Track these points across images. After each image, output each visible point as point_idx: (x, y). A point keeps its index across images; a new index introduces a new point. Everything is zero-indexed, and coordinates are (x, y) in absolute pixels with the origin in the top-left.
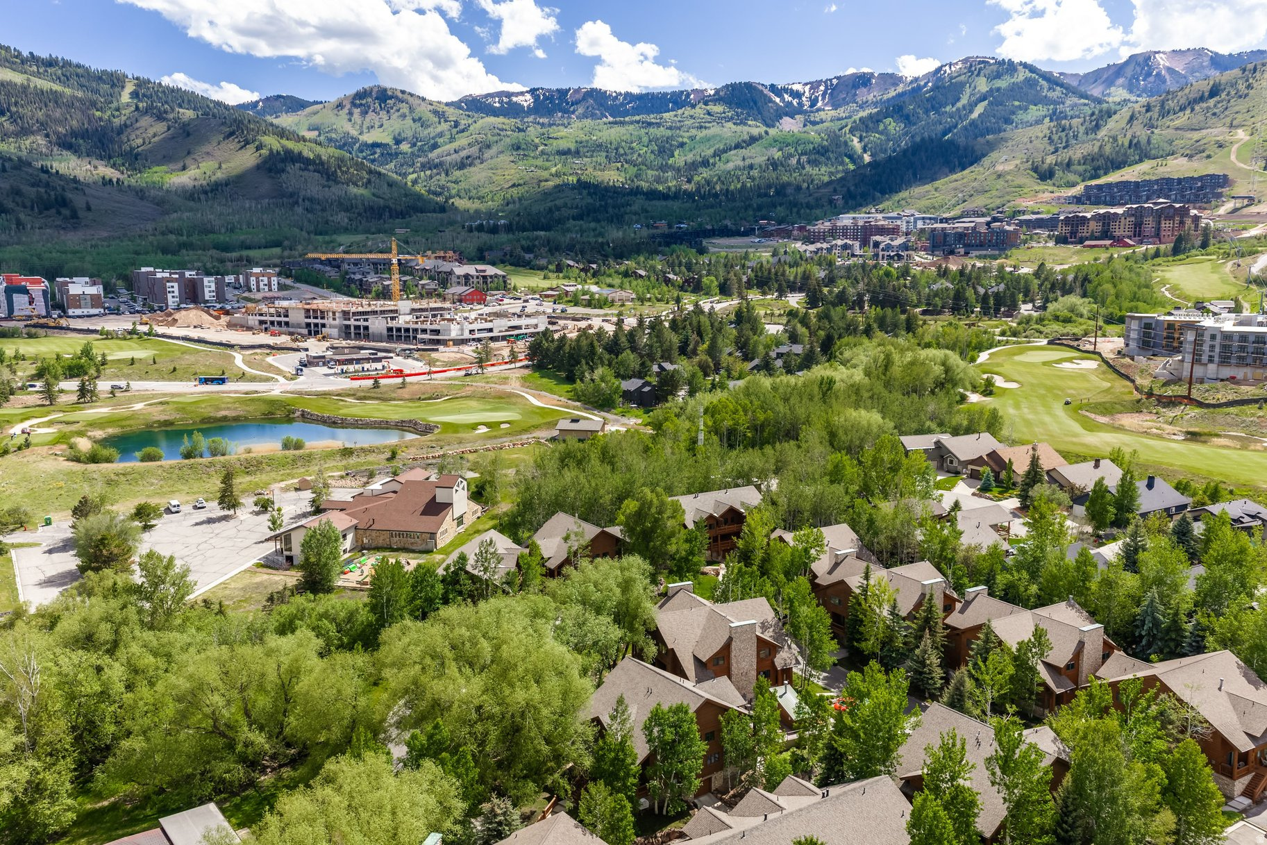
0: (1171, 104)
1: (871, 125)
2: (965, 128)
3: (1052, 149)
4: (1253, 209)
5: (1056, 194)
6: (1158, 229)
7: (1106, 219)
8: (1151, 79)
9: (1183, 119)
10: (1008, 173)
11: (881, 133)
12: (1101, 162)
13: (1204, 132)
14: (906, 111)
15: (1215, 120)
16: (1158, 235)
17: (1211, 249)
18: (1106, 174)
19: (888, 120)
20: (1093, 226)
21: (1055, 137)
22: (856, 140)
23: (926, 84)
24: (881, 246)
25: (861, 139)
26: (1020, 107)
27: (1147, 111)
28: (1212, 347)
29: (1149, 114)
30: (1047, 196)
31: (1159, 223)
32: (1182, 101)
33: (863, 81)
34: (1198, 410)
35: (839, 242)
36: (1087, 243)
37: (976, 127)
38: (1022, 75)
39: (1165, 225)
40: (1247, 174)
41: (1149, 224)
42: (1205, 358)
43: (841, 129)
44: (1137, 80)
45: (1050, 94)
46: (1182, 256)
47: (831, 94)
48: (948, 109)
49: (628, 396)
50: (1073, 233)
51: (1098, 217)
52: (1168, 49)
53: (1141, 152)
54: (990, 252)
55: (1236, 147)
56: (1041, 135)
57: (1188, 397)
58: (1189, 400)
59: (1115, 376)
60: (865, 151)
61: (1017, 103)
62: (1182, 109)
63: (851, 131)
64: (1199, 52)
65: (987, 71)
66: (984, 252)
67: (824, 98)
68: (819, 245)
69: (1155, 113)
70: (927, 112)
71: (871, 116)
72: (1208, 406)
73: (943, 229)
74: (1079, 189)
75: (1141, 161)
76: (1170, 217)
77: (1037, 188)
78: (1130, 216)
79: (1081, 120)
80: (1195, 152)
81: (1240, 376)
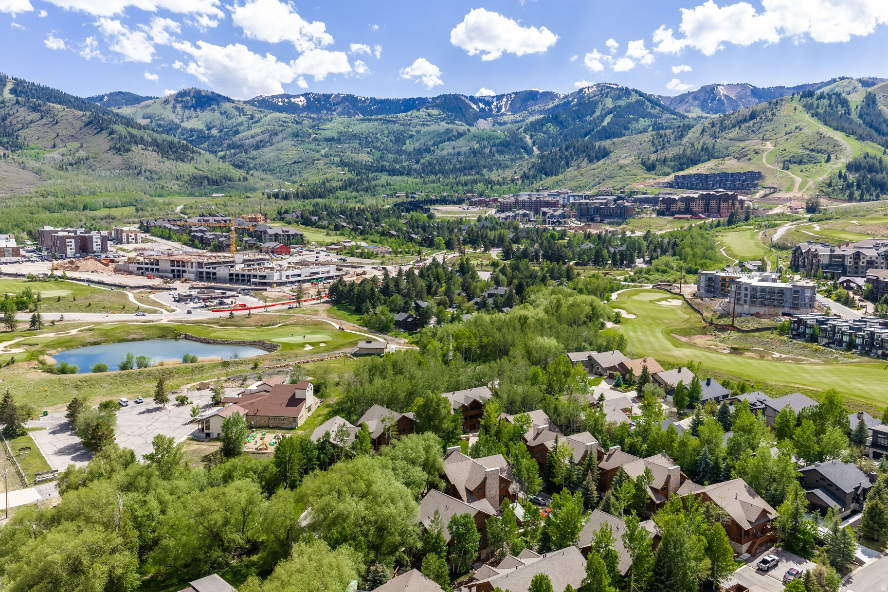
0: (727, 123)
1: (538, 127)
2: (599, 132)
3: (654, 149)
4: (776, 195)
5: (657, 181)
6: (719, 208)
7: (688, 200)
8: (715, 102)
9: (734, 133)
10: (627, 166)
11: (544, 133)
12: (685, 160)
13: (747, 142)
14: (560, 119)
15: (752, 135)
16: (719, 212)
17: (751, 221)
18: (687, 168)
19: (549, 124)
20: (680, 204)
21: (656, 142)
22: (528, 137)
23: (573, 100)
24: (548, 215)
25: (531, 137)
26: (633, 119)
27: (713, 126)
28: (746, 296)
29: (713, 129)
30: (651, 182)
31: (720, 204)
32: (734, 121)
33: (532, 96)
34: (737, 334)
35: (521, 212)
36: (676, 216)
37: (606, 131)
38: (634, 98)
39: (723, 205)
40: (773, 172)
41: (714, 204)
42: (742, 302)
43: (518, 129)
44: (707, 102)
45: (652, 111)
46: (734, 226)
47: (511, 104)
48: (588, 118)
49: (398, 324)
50: (668, 209)
51: (682, 199)
52: (726, 83)
53: (709, 154)
54: (616, 220)
55: (765, 154)
56: (647, 140)
57: (732, 326)
58: (732, 327)
59: (691, 310)
60: (534, 144)
61: (631, 116)
62: (734, 126)
63: (525, 131)
64: (744, 86)
65: (613, 94)
66: (612, 220)
67: (506, 107)
68: (508, 214)
69: (717, 129)
70: (574, 119)
71: (538, 121)
72: (743, 331)
73: (587, 204)
74: (670, 178)
75: (709, 160)
76: (726, 201)
77: (645, 176)
78: (702, 199)
79: (672, 131)
80: (742, 156)
81: (762, 312)
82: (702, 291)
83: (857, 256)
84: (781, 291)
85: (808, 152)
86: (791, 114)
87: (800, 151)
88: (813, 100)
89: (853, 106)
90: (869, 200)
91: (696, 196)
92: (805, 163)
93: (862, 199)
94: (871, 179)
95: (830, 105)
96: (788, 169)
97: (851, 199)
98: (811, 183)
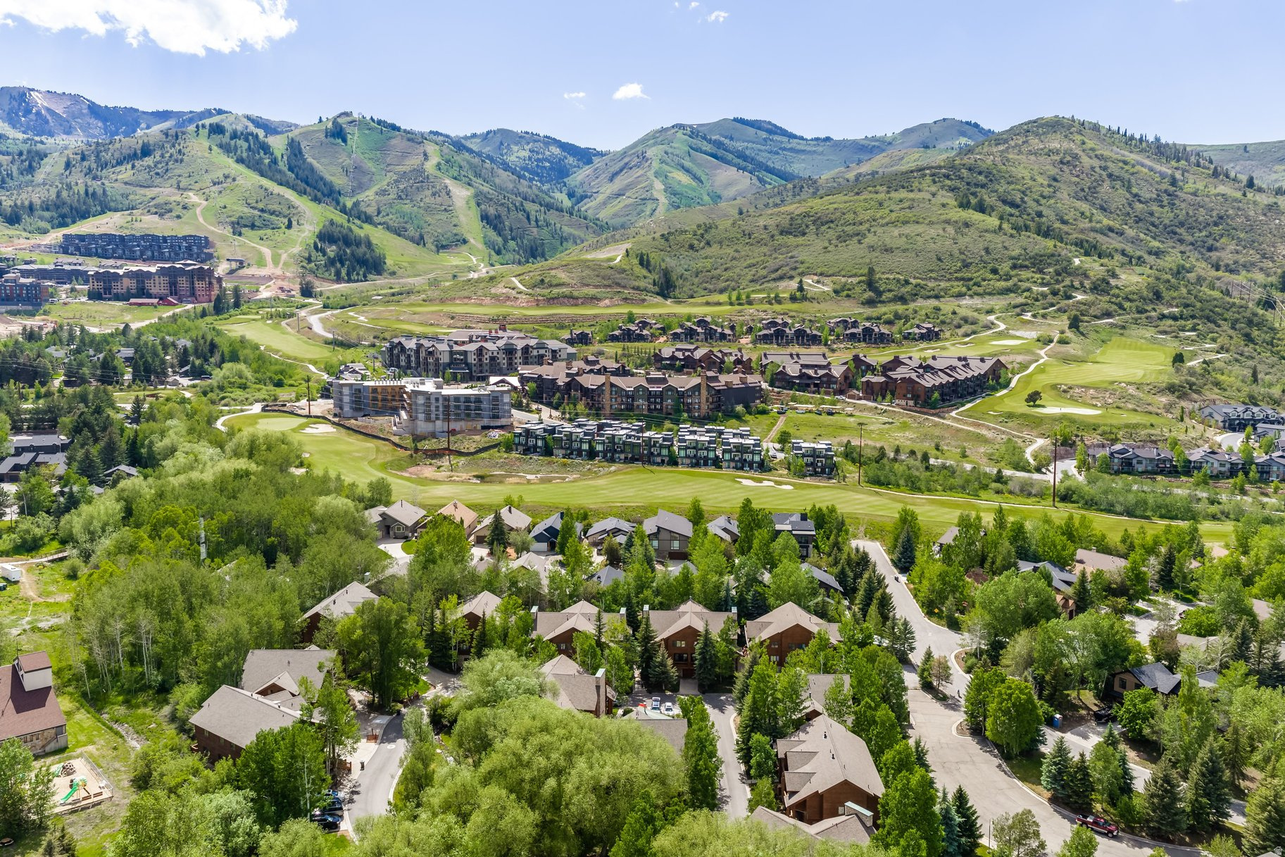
0: (106, 156)
4: (247, 271)
5: (32, 242)
6: (193, 288)
7: (140, 277)
8: (32, 117)
9: (125, 173)
12: (66, 210)
13: (157, 190)
15: (158, 180)
16: (193, 294)
17: (244, 308)
18: (74, 222)
20: (127, 282)
27: (83, 158)
28: (437, 407)
29: (86, 163)
30: (23, 243)
31: (193, 283)
32: (117, 155)
34: (462, 460)
36: (132, 300)
39: (199, 285)
40: (224, 238)
41: (183, 283)
42: (433, 416)
44: (17, 115)
46: (226, 316)
50: (108, 290)
51: (129, 275)
52: (43, 89)
53: (100, 204)
54: (20, 307)
55: (198, 210)
57: (448, 449)
58: (448, 451)
62: (119, 163)
64: (76, 99)
66: (14, 308)
69: (91, 162)
72: (472, 454)
74: (56, 236)
75: (102, 212)
76: (201, 278)
77: (7, 232)
78: (164, 275)
79: (9, 158)
80: (163, 210)
81: (458, 429)
82: (347, 408)
83: (480, 351)
84: (478, 399)
85: (256, 212)
86: (207, 155)
87: (246, 210)
88: (226, 139)
89: (278, 154)
90: (357, 281)
91: (153, 269)
92: (260, 228)
93: (349, 281)
94: (353, 254)
95: (249, 149)
96: (240, 235)
97: (339, 279)
98: (284, 257)
